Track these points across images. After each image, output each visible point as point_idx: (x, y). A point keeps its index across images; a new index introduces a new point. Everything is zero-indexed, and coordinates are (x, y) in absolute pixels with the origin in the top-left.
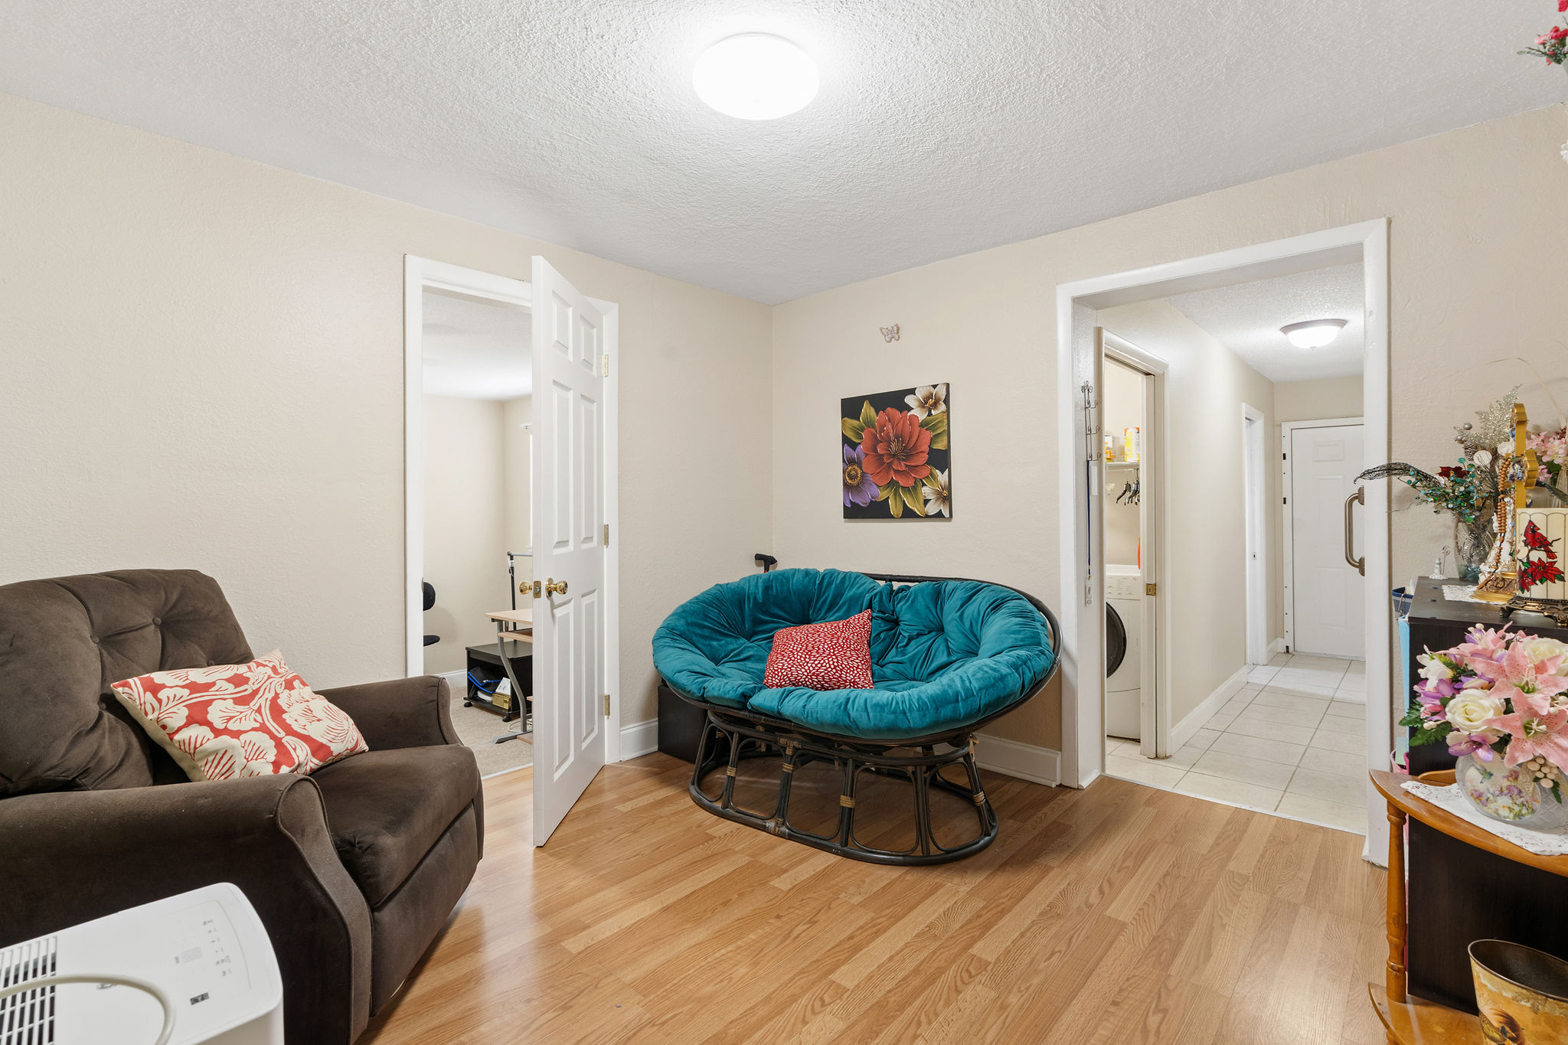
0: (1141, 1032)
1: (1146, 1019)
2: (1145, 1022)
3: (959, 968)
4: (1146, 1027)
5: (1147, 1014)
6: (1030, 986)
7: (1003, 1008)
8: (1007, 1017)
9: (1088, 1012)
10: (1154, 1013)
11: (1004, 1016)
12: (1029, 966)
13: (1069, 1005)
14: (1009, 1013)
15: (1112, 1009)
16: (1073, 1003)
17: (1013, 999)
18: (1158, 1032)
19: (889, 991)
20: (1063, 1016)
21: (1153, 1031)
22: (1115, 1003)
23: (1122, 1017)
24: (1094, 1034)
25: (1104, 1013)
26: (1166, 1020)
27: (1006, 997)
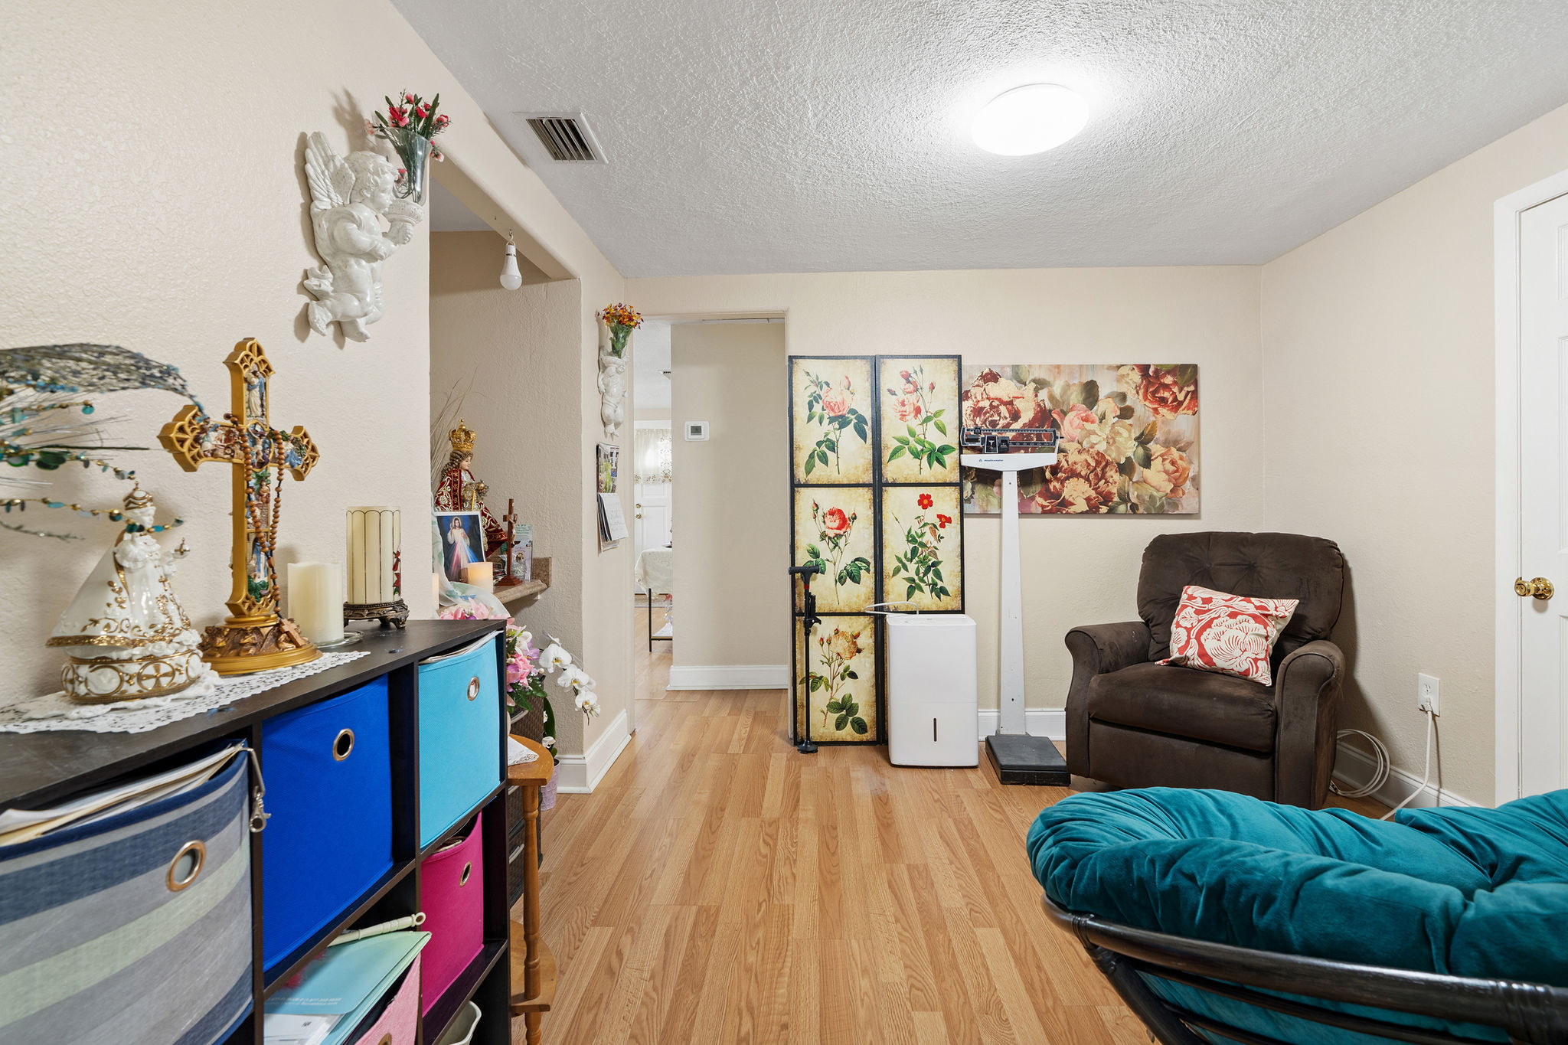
0: (753, 1008)
1: (754, 1022)
2: (753, 1019)
3: (930, 989)
4: (751, 1014)
5: (754, 1031)
6: (863, 1005)
7: (865, 971)
8: (857, 965)
9: (802, 1004)
10: (748, 1033)
11: (859, 966)
12: (880, 1029)
13: (821, 1004)
14: (858, 969)
15: (785, 1019)
16: (819, 1006)
17: (864, 983)
18: (740, 1014)
19: (950, 940)
20: (818, 988)
21: (744, 1014)
22: (785, 1027)
23: (774, 1015)
24: (788, 986)
25: (789, 1011)
26: (737, 1031)
27: (870, 981)
